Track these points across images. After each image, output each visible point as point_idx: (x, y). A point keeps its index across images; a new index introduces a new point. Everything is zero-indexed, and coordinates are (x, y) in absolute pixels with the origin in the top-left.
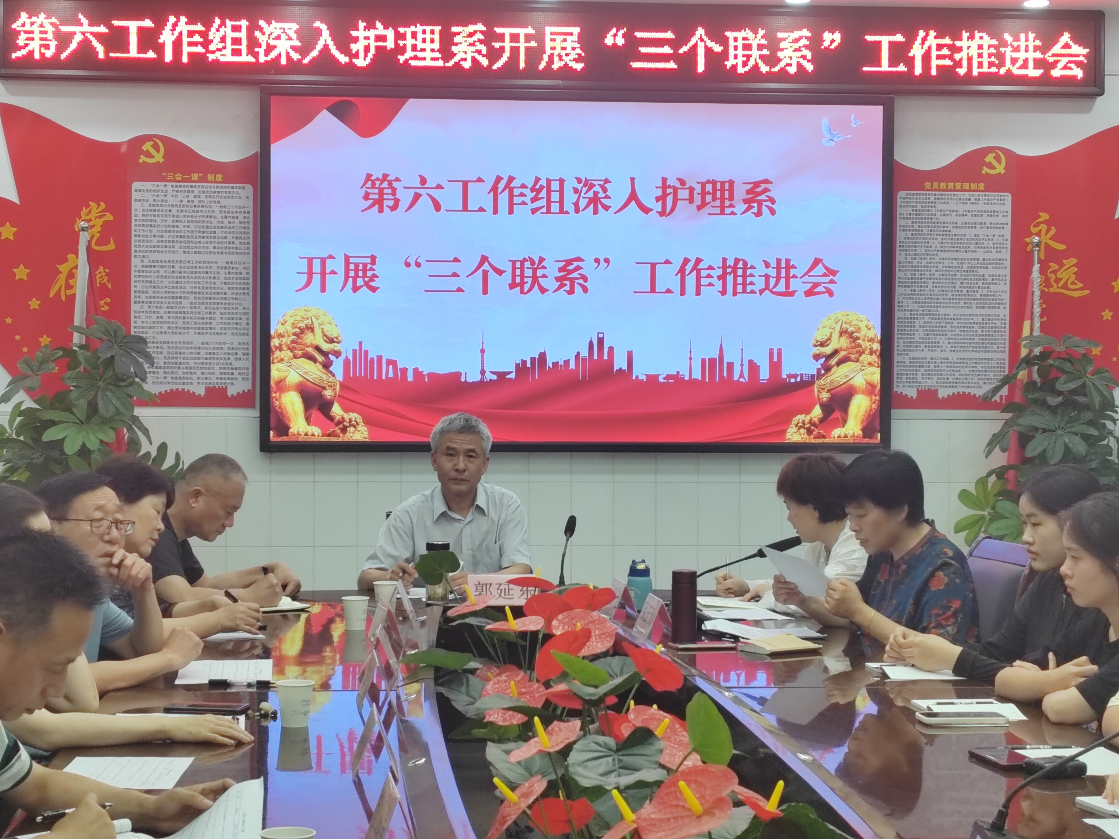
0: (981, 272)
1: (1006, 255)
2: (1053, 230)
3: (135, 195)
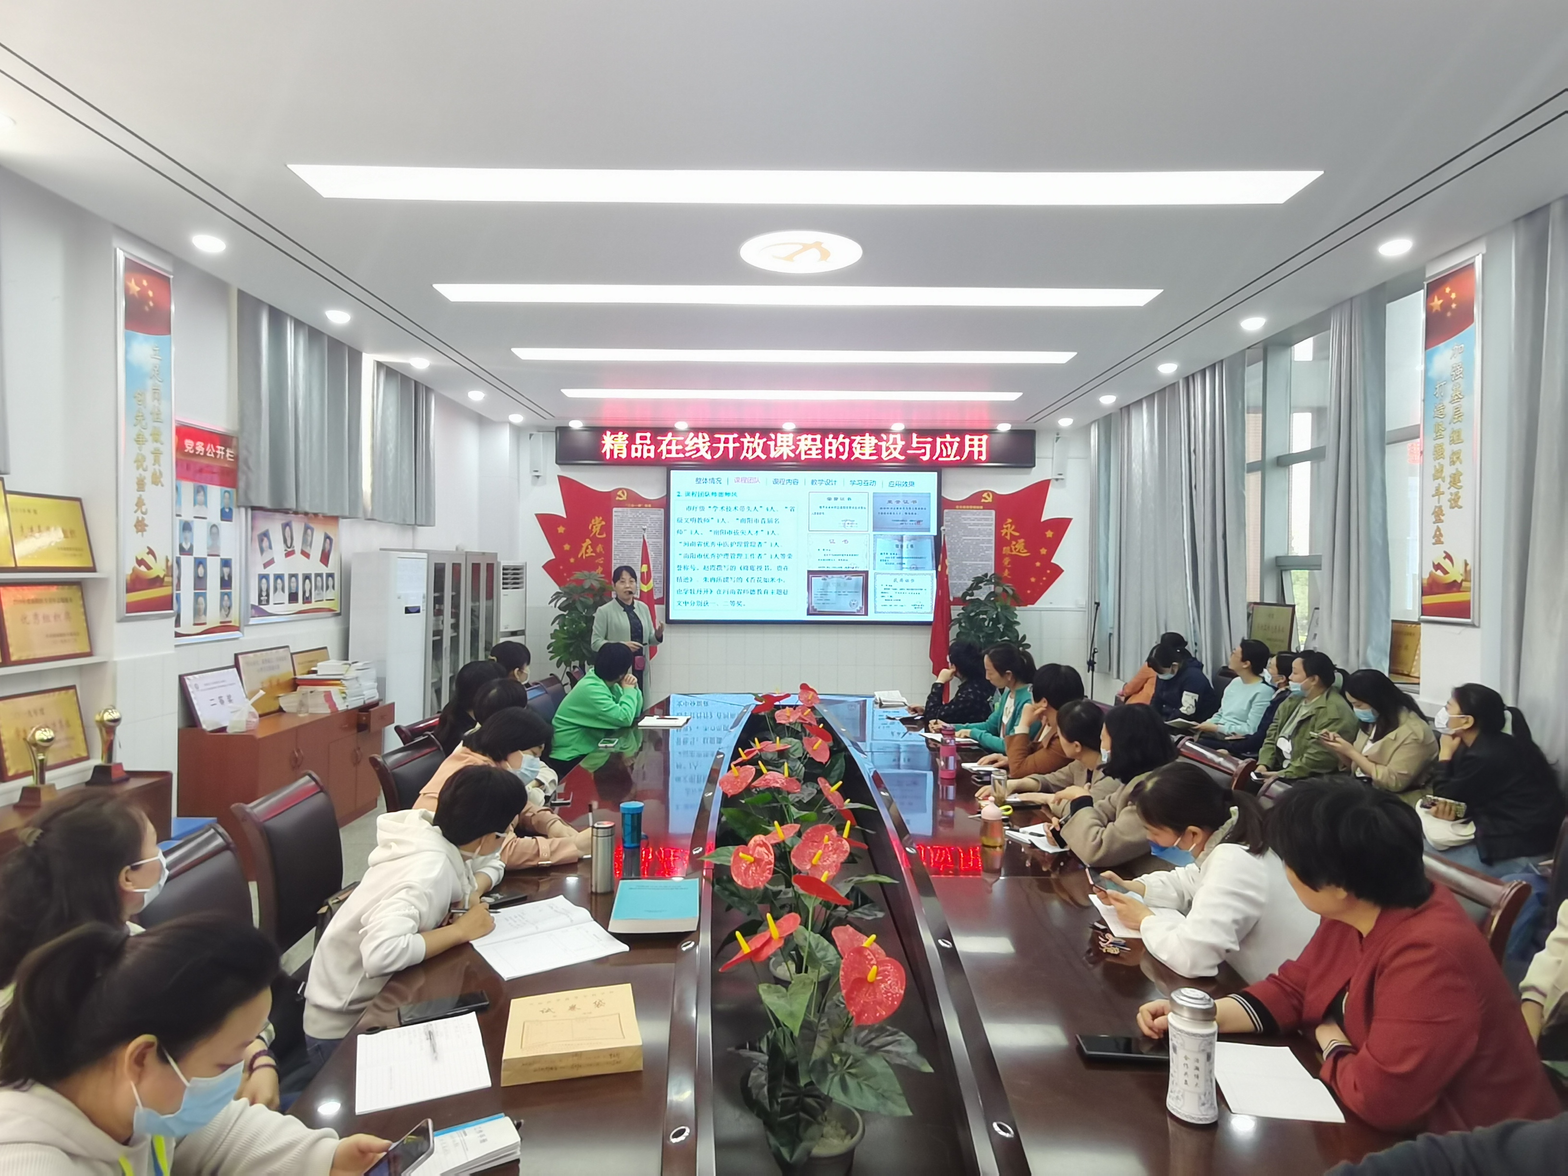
0: (981, 545)
1: (993, 538)
2: (1014, 527)
3: (614, 514)
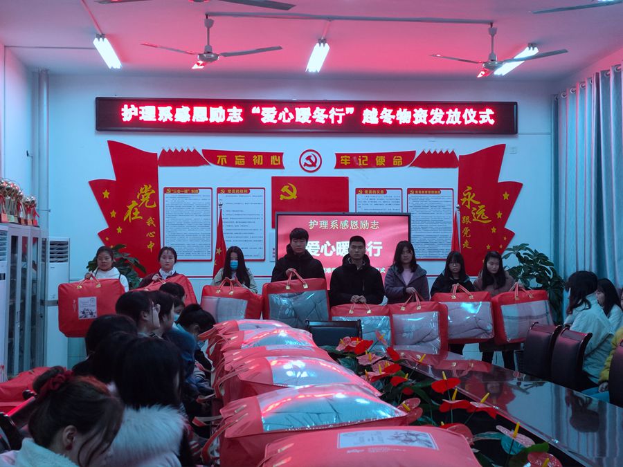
2: (474, 195)
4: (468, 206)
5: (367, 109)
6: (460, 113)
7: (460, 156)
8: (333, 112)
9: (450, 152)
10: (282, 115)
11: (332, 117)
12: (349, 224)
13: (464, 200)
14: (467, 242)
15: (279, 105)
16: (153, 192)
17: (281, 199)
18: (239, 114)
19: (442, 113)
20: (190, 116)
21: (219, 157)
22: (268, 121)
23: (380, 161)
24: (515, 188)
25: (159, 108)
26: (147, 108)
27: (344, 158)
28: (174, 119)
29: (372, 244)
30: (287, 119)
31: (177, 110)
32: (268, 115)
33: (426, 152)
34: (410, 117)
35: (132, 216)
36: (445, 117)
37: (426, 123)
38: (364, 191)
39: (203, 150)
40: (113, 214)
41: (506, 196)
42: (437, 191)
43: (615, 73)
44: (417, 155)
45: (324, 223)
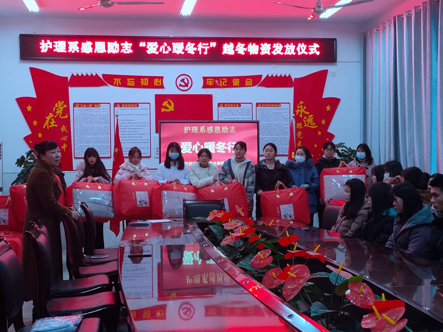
4: (301, 116)
5: (226, 44)
6: (294, 46)
7: (295, 79)
8: (200, 46)
9: (287, 76)
10: (162, 48)
11: (199, 49)
12: (214, 129)
13: (298, 111)
14: (300, 142)
15: (160, 40)
16: (65, 106)
17: (162, 111)
18: (130, 47)
19: (281, 46)
20: (92, 49)
21: (115, 79)
22: (152, 53)
23: (236, 82)
24: (335, 102)
25: (69, 43)
26: (59, 42)
27: (209, 81)
28: (80, 50)
29: (231, 144)
30: (166, 51)
31: (83, 44)
32: (152, 48)
33: (270, 76)
34: (258, 50)
35: (50, 124)
36: (284, 50)
37: (269, 54)
38: (224, 105)
39: (103, 75)
40: (35, 123)
41: (328, 108)
42: (278, 104)
43: (407, 17)
44: (263, 78)
45: (195, 129)
